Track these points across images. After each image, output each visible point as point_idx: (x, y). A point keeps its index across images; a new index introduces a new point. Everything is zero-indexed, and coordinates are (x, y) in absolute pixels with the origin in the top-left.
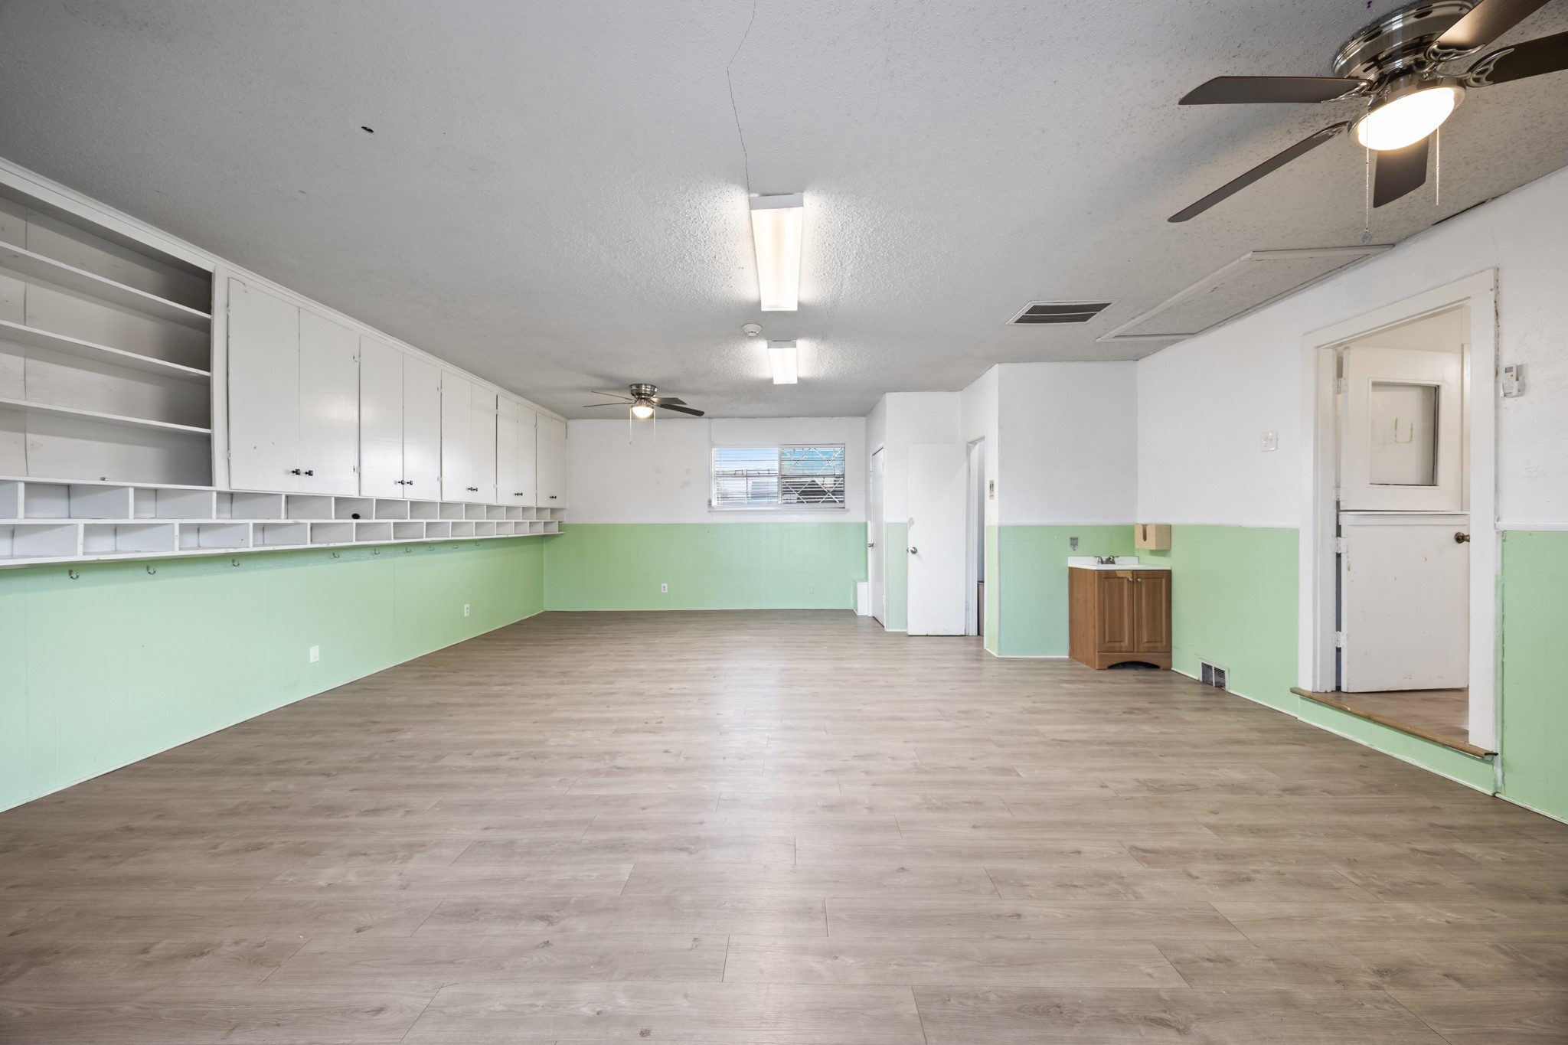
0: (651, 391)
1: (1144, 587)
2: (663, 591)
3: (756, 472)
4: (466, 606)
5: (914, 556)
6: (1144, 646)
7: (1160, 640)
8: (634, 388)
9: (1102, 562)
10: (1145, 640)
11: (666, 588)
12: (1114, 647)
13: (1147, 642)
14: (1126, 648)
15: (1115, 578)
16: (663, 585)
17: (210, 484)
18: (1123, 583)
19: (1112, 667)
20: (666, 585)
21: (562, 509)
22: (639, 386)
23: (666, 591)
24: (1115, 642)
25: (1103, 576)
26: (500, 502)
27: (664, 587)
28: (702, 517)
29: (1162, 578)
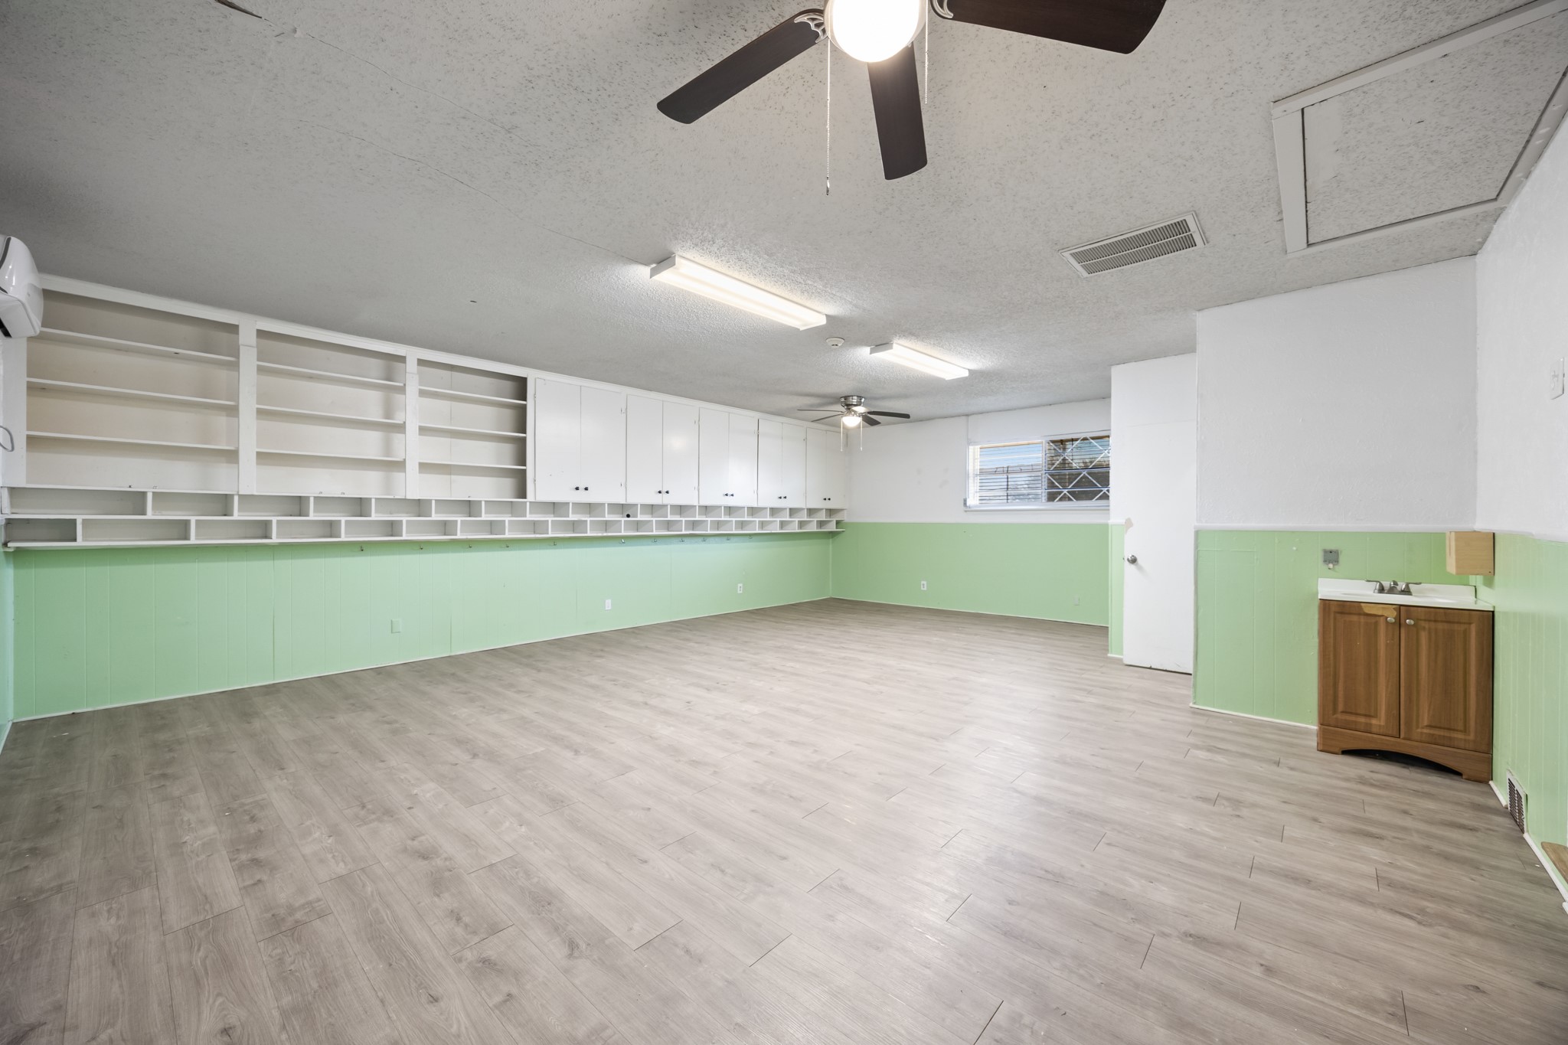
0: (857, 402)
1: (1424, 636)
2: (922, 589)
3: (1018, 469)
4: (740, 585)
5: (1133, 566)
6: (1422, 730)
7: (1460, 727)
8: (843, 400)
9: (1382, 590)
10: (1426, 723)
11: (925, 586)
12: (1356, 722)
13: (1430, 726)
14: (1379, 727)
15: (1359, 614)
16: (922, 582)
17: (525, 498)
18: (1376, 624)
19: (1347, 752)
20: (925, 583)
21: (842, 510)
22: (846, 398)
23: (925, 589)
24: (1357, 714)
25: (1333, 609)
26: (761, 505)
27: (923, 585)
28: (957, 517)
29: (1470, 624)
